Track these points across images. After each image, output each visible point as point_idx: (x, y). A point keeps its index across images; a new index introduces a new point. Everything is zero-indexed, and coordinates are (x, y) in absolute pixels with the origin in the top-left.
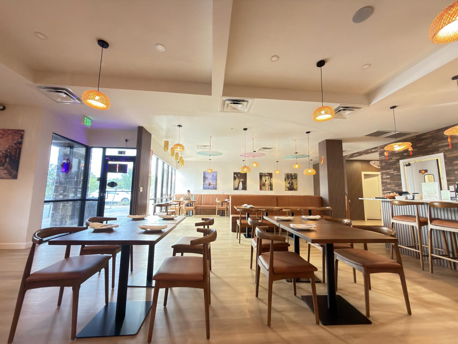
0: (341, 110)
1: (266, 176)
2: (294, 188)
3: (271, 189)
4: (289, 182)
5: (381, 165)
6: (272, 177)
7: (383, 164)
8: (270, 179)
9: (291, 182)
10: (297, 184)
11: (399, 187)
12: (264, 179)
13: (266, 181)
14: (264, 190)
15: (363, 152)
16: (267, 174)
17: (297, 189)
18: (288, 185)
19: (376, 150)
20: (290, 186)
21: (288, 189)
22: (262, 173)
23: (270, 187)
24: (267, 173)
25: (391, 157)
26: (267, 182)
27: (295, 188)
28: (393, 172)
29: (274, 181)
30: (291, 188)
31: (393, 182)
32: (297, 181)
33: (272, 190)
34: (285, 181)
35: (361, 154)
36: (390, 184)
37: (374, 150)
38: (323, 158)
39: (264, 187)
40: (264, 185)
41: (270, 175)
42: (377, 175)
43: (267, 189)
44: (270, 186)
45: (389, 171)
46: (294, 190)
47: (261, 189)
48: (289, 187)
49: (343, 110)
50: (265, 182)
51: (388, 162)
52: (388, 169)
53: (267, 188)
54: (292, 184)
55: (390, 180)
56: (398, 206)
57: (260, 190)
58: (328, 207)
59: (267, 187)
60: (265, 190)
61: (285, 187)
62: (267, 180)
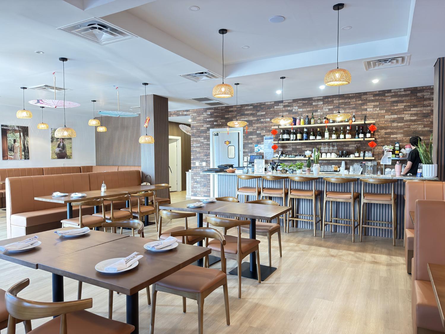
1: (15, 131)
2: (66, 154)
3: (27, 157)
4: (59, 145)
5: (192, 131)
6: (27, 135)
7: (195, 131)
8: (25, 138)
9: (61, 144)
10: (71, 148)
11: (208, 156)
12: (10, 137)
13: (15, 141)
14: (11, 159)
15: (173, 112)
16: (17, 129)
17: (71, 156)
18: (57, 150)
19: (188, 113)
20: (60, 151)
21: (56, 157)
22: (6, 126)
23: (23, 153)
24: (18, 127)
25: (202, 124)
26: (17, 144)
27: (68, 154)
28: (203, 141)
29: (32, 142)
30: (62, 155)
31: (202, 151)
32: (71, 143)
33: (28, 159)
34: (52, 141)
35: (171, 115)
36: (199, 153)
37: (185, 113)
39: (12, 154)
40: (12, 149)
41: (25, 131)
42: (177, 140)
43: (19, 158)
44: (24, 151)
45: (199, 139)
46: (67, 158)
47: (5, 157)
48: (59, 153)
50: (13, 143)
51: (199, 129)
52: (199, 137)
53: (18, 154)
54: (64, 147)
55: (199, 149)
57: (3, 159)
59: (18, 152)
60: (15, 159)
61: (52, 153)
62: (18, 139)
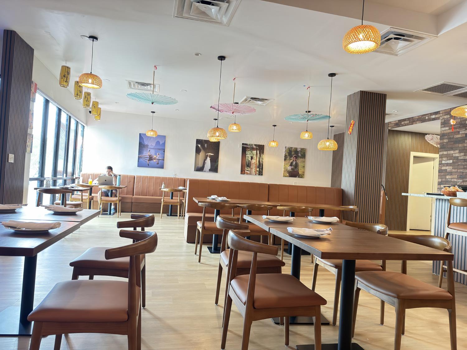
0: (392, 39)
1: (253, 149)
2: (298, 173)
3: (261, 173)
4: (292, 163)
5: (441, 141)
6: (263, 153)
7: (445, 141)
8: (260, 156)
9: (294, 163)
10: (304, 167)
11: (464, 179)
12: (249, 154)
13: (252, 158)
14: (247, 174)
15: (417, 117)
16: (255, 147)
17: (304, 175)
18: (289, 168)
19: (437, 116)
20: (292, 169)
21: (288, 175)
22: (246, 144)
23: (258, 169)
24: (256, 145)
25: (458, 130)
26: (254, 161)
27: (300, 173)
28: (457, 155)
29: (267, 159)
30: (294, 173)
31: (456, 170)
32: (304, 162)
33: (262, 175)
34: (285, 160)
35: (414, 121)
36: (451, 173)
37: (433, 117)
38: (353, 123)
39: (249, 169)
40: (249, 165)
41: (261, 149)
42: (434, 159)
43: (254, 173)
44: (259, 167)
45: (452, 152)
46: (299, 177)
47: (243, 172)
48: (291, 171)
49: (395, 39)
50: (250, 160)
51: (453, 138)
52: (452, 149)
53: (254, 170)
54: (296, 166)
55: (451, 168)
56: (459, 207)
57: (241, 174)
58: (351, 207)
59: (254, 169)
60: (250, 174)
61: (284, 171)
62: (255, 156)
